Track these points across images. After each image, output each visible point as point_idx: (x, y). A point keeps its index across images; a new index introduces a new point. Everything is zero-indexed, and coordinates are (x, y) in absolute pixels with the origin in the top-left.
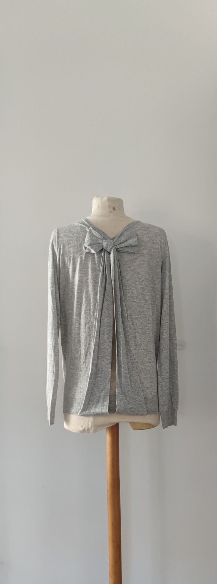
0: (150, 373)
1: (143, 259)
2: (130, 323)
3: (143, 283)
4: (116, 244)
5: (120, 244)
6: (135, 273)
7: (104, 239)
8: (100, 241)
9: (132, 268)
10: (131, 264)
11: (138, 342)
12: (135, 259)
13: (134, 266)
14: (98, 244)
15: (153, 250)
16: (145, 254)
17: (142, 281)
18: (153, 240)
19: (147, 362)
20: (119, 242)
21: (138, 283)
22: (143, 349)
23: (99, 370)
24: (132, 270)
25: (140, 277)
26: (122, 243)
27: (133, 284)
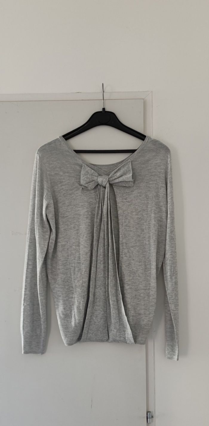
0: (144, 300)
1: (140, 191)
2: (126, 251)
3: (140, 214)
4: (111, 179)
5: (115, 179)
6: (131, 204)
7: (99, 175)
8: (95, 178)
9: (128, 200)
10: (127, 196)
11: (133, 269)
12: (132, 192)
13: (130, 198)
14: (94, 180)
15: (151, 182)
16: (142, 187)
17: (139, 211)
18: (151, 173)
19: (142, 289)
20: (114, 178)
21: (134, 213)
22: (138, 276)
23: (97, 298)
24: (129, 202)
25: (136, 208)
26: (116, 178)
27: (129, 215)
